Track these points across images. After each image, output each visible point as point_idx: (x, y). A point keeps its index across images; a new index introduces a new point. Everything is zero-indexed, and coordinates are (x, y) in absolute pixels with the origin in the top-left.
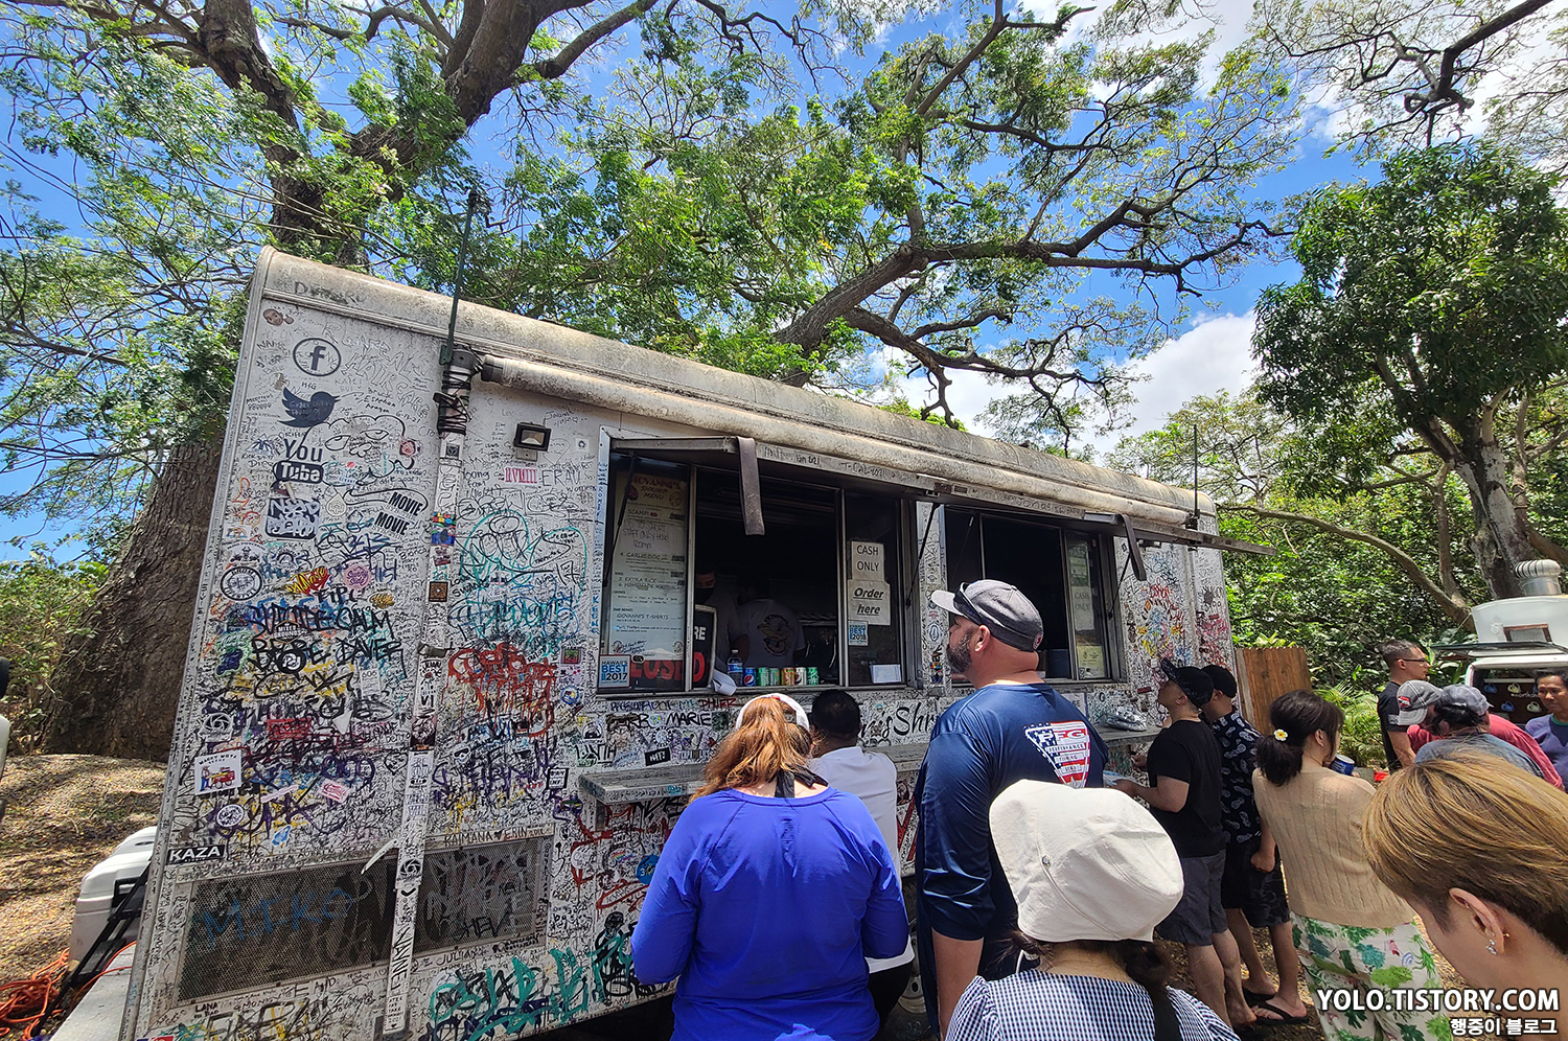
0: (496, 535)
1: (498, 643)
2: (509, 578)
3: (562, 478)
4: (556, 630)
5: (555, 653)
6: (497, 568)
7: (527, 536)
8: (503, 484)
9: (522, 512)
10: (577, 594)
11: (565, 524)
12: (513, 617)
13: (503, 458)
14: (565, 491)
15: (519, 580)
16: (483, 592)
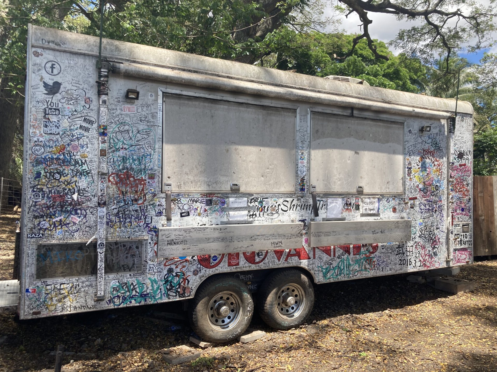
0: (121, 132)
1: (125, 171)
2: (127, 148)
3: (145, 109)
4: (145, 167)
5: (145, 175)
6: (122, 144)
7: (132, 132)
8: (123, 112)
9: (130, 123)
10: (152, 153)
11: (146, 127)
12: (129, 162)
13: (122, 103)
14: (146, 115)
15: (131, 149)
16: (118, 153)
